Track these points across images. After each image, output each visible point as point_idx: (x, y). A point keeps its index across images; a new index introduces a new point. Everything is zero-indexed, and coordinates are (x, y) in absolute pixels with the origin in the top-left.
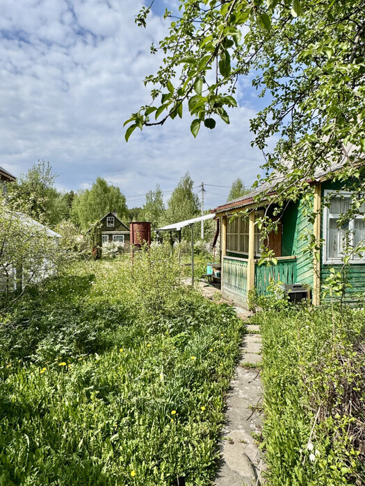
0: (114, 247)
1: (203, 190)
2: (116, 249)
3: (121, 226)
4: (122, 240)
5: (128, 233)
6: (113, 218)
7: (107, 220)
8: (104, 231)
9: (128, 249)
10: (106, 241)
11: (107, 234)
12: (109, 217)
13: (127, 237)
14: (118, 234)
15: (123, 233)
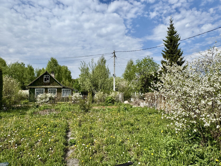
1: (115, 56)
3: (55, 82)
4: (55, 92)
5: (60, 87)
6: (49, 76)
7: (44, 77)
8: (41, 85)
9: (60, 99)
10: (42, 93)
11: (44, 88)
12: (46, 76)
13: (59, 90)
14: (52, 88)
15: (56, 87)
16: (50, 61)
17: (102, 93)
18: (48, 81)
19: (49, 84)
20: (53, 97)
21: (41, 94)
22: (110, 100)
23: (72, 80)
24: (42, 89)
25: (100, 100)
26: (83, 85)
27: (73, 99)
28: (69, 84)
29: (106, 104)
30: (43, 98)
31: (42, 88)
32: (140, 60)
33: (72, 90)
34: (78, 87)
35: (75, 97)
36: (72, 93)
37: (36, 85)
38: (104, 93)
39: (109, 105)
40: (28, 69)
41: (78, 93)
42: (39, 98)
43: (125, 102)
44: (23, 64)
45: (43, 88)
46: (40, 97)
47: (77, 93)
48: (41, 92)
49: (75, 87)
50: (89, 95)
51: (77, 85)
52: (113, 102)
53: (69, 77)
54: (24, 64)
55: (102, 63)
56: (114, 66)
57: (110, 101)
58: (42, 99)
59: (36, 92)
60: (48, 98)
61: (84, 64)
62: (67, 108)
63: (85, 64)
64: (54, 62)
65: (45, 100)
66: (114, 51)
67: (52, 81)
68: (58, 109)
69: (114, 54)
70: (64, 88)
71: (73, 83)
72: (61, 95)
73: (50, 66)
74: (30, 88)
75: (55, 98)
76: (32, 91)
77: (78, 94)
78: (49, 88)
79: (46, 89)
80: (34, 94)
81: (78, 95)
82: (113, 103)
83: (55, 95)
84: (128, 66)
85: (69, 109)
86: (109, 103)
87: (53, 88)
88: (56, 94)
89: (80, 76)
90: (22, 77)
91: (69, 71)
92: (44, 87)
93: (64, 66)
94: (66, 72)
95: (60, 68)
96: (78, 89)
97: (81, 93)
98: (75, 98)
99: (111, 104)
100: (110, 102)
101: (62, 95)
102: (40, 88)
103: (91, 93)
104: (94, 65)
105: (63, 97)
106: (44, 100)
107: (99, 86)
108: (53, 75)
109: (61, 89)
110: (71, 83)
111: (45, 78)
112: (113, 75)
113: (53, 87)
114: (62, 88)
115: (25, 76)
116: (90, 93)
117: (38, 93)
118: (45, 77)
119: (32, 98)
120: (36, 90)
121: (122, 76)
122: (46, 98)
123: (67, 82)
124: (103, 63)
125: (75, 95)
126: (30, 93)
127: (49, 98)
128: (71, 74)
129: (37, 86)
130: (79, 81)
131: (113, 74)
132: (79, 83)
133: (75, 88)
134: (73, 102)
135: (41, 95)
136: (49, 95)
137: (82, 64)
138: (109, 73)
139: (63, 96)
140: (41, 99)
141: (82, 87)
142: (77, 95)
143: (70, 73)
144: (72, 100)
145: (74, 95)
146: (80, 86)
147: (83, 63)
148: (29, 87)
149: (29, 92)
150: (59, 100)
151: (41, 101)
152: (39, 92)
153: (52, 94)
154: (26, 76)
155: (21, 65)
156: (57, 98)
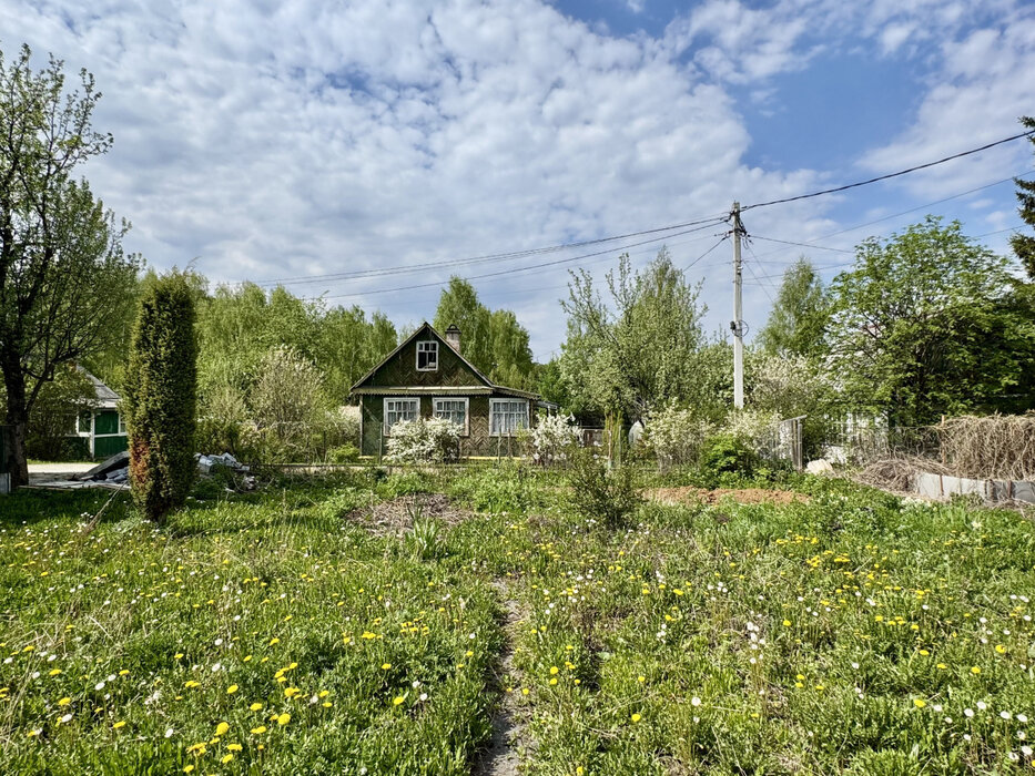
0: (424, 436)
1: (740, 230)
2: (431, 443)
3: (461, 370)
4: (461, 414)
5: (480, 392)
6: (435, 345)
7: (418, 351)
8: (407, 385)
9: (481, 443)
10: (411, 416)
11: (416, 396)
12: (423, 343)
13: (479, 405)
14: (448, 396)
15: (463, 393)
16: (448, 290)
17: (684, 414)
18: (434, 367)
19: (437, 379)
20: (453, 432)
21: (406, 422)
22: (728, 453)
23: (532, 369)
24: (410, 400)
25: (674, 452)
26: (581, 384)
27: (536, 443)
28: (523, 381)
29: (709, 478)
30: (413, 440)
31: (410, 396)
32: (883, 245)
33: (535, 406)
34: (557, 392)
35: (548, 434)
36: (534, 416)
37: (388, 385)
38: (693, 418)
39: (727, 483)
40: (376, 331)
41: (558, 416)
42: (397, 438)
43: (810, 465)
44: (357, 311)
45: (413, 396)
46: (402, 434)
47: (554, 415)
48: (405, 413)
49: (547, 392)
50: (612, 429)
51: (555, 386)
52: (743, 463)
53: (522, 358)
54: (363, 313)
55: (661, 287)
56: (739, 283)
57: (732, 460)
58: (407, 442)
59: (386, 411)
60: (432, 440)
61: (583, 285)
62: (506, 492)
63: (589, 282)
64: (463, 295)
65: (422, 448)
66: (736, 205)
67: (451, 367)
68: (465, 493)
69: (738, 220)
70: (497, 394)
71: (536, 377)
72: (488, 424)
73: (448, 311)
74: (366, 397)
75: (463, 437)
76: (372, 407)
77: (562, 419)
78: (436, 396)
79: (426, 399)
80: (382, 420)
81: (560, 424)
82: (749, 474)
83: (461, 426)
84: (785, 293)
85: (519, 497)
86: (724, 469)
87: (452, 396)
88: (467, 421)
89: (563, 347)
90: (357, 358)
91: (520, 329)
92: (418, 393)
93: (502, 312)
94: (511, 335)
95: (486, 315)
96: (559, 401)
97: (573, 419)
98: (547, 442)
99: (736, 474)
100: (731, 468)
101: (490, 428)
102: (404, 396)
103: (620, 420)
104: (635, 285)
105: (496, 434)
106: (415, 447)
107: (661, 385)
108: (453, 343)
109: (485, 398)
110: (530, 381)
111: (420, 354)
112: (734, 327)
113: (452, 393)
114: (491, 396)
115: (364, 356)
116: (615, 419)
117: (394, 418)
118: (421, 348)
119: (370, 436)
120: (386, 402)
121: (757, 342)
122: (422, 437)
123: (513, 376)
124: (665, 284)
125: (549, 424)
126: (366, 418)
127: (438, 437)
128: (530, 343)
129: (390, 386)
130: (563, 369)
131: (733, 323)
132: (564, 376)
133: (546, 399)
134: (537, 456)
135: (403, 427)
136: (436, 425)
137: (574, 282)
138: (694, 328)
139: (494, 430)
140: (406, 444)
141: (573, 393)
142: (556, 426)
143: (525, 338)
144: (532, 449)
145: (541, 427)
146: (565, 390)
147: (581, 278)
148: (362, 391)
149: (363, 411)
150: (478, 449)
151: (402, 451)
152: (400, 414)
153: (450, 421)
154: (370, 356)
155: (351, 316)
156: (468, 437)
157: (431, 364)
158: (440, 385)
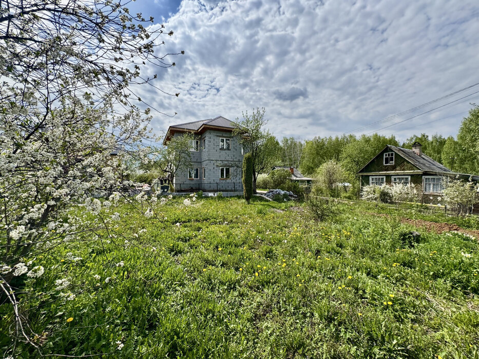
3: (405, 163)
4: (406, 183)
5: (417, 173)
6: (393, 154)
7: (385, 157)
8: (380, 171)
10: (382, 184)
12: (387, 153)
13: (416, 179)
14: (399, 175)
15: (407, 174)
18: (393, 163)
19: (394, 168)
24: (381, 177)
31: (380, 175)
37: (371, 171)
45: (382, 175)
48: (379, 183)
58: (368, 193)
59: (371, 181)
65: (373, 196)
67: (400, 162)
70: (426, 173)
72: (421, 188)
74: (362, 176)
76: (365, 180)
78: (394, 175)
79: (389, 177)
80: (369, 185)
87: (400, 175)
92: (385, 174)
101: (423, 190)
102: (377, 175)
108: (416, 150)
109: (419, 176)
114: (423, 175)
117: (374, 184)
118: (386, 155)
120: (370, 178)
126: (362, 184)
139: (426, 191)
148: (361, 174)
157: (391, 162)
158: (396, 170)
